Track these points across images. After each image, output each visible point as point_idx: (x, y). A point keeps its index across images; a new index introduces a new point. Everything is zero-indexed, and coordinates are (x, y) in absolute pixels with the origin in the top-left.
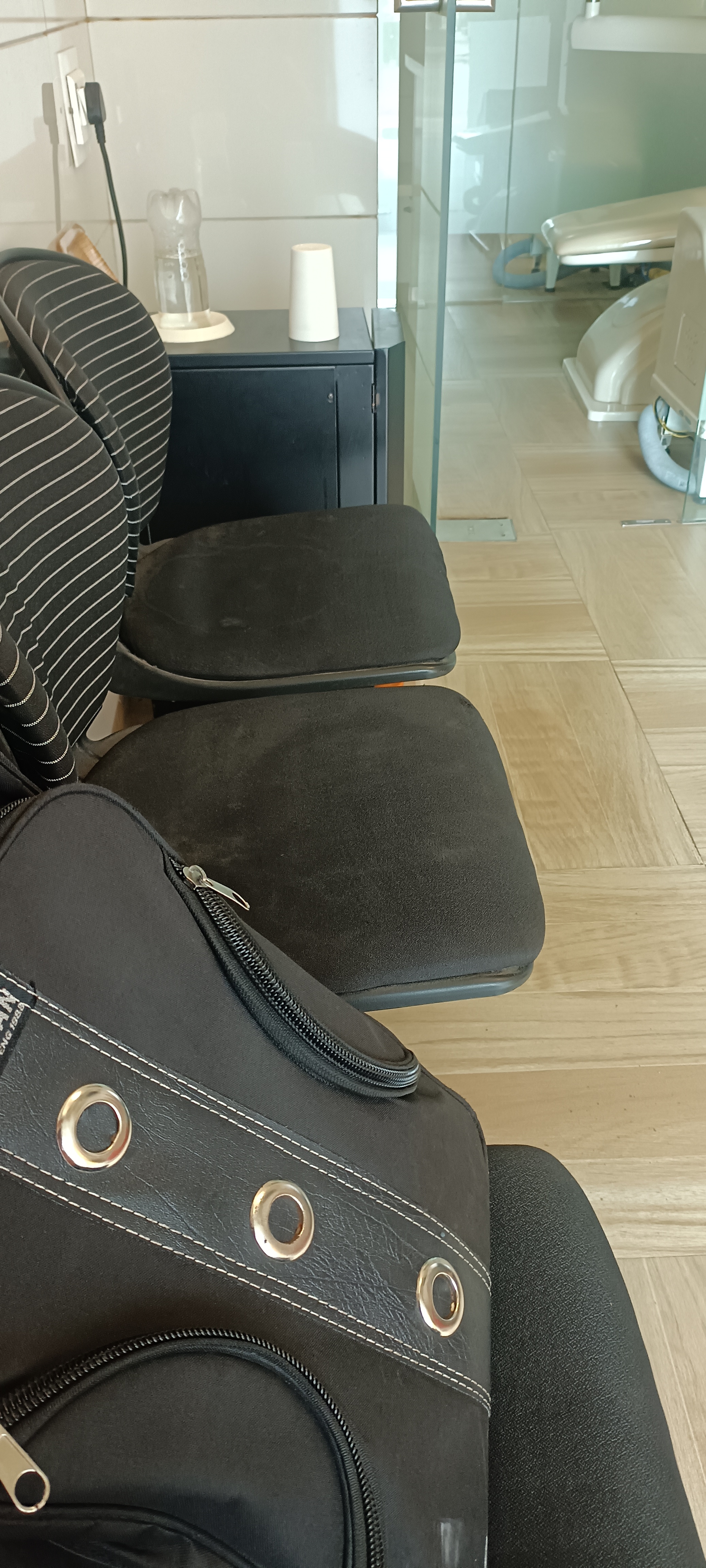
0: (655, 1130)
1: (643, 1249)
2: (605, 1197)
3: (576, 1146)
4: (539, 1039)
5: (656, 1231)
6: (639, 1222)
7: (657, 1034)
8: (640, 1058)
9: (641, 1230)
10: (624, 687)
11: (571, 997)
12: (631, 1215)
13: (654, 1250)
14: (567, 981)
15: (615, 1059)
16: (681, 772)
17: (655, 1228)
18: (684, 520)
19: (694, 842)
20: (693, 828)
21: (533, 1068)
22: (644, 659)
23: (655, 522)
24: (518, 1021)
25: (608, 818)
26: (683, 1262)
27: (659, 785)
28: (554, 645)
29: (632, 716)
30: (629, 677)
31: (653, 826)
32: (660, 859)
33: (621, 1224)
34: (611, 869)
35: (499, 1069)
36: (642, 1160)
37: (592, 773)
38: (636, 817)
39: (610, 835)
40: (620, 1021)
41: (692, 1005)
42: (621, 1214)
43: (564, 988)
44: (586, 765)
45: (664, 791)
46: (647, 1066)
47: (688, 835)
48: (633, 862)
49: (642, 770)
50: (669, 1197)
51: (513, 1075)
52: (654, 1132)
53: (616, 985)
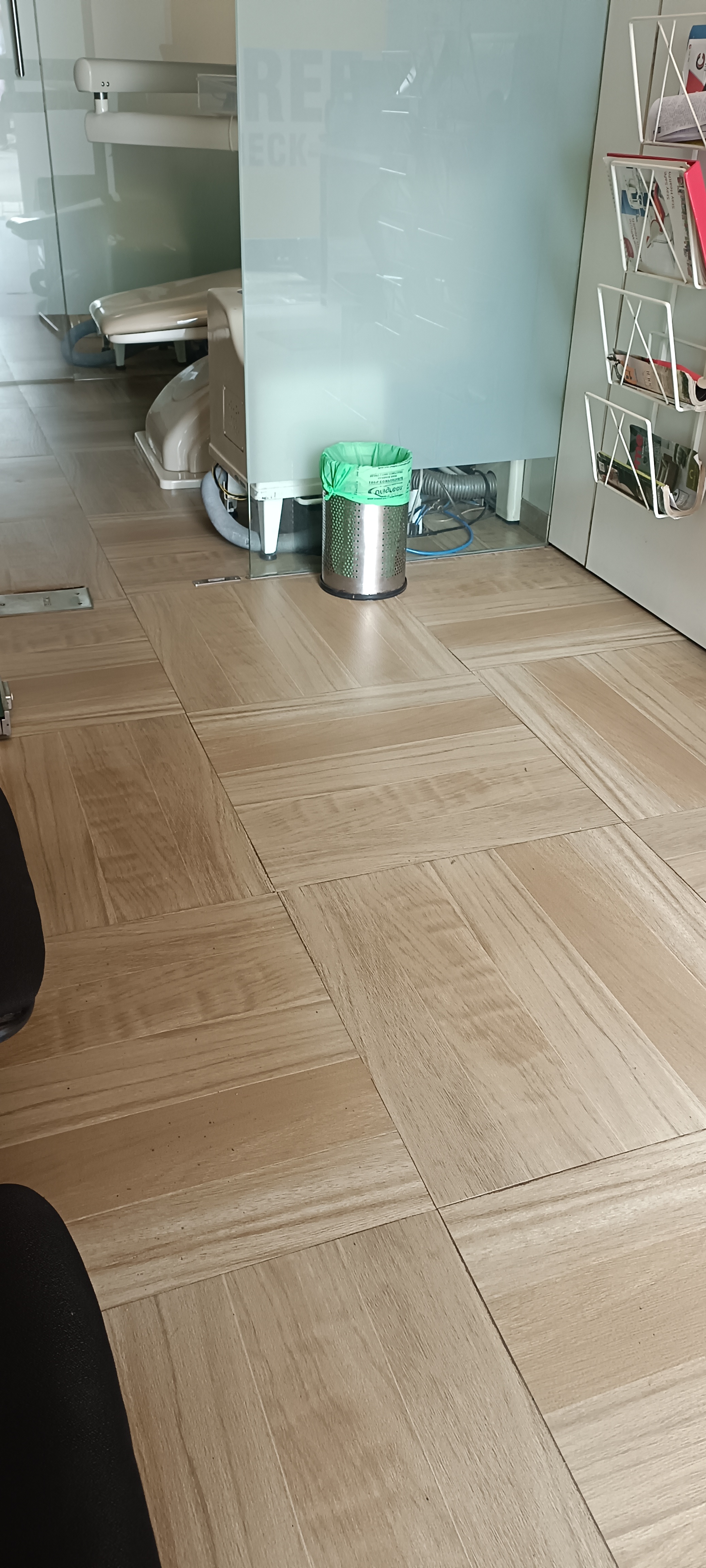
0: (233, 1150)
1: (222, 1266)
2: (186, 1226)
3: (158, 1182)
4: (120, 1087)
5: (234, 1245)
6: (218, 1240)
7: (235, 1058)
8: (219, 1084)
9: (219, 1248)
10: (199, 737)
11: (152, 1039)
12: (211, 1237)
13: (233, 1264)
14: (148, 1024)
15: (195, 1091)
16: (254, 809)
17: (234, 1242)
18: (252, 576)
19: (266, 873)
20: (266, 859)
21: (115, 1116)
22: (218, 708)
23: (225, 580)
24: (100, 1074)
25: (186, 863)
26: (259, 1269)
27: (233, 824)
28: (132, 705)
29: (207, 763)
30: (204, 726)
31: (228, 863)
32: (236, 893)
33: (202, 1247)
34: (190, 910)
35: (81, 1124)
36: (221, 1181)
37: (170, 821)
38: (212, 857)
39: (188, 879)
40: (200, 1053)
41: (266, 1025)
42: (201, 1238)
43: (145, 1033)
44: (165, 815)
45: (239, 829)
46: (225, 1090)
47: (261, 867)
48: (210, 901)
49: (218, 812)
50: (246, 1210)
51: (94, 1128)
52: (232, 1152)
53: (197, 1019)
